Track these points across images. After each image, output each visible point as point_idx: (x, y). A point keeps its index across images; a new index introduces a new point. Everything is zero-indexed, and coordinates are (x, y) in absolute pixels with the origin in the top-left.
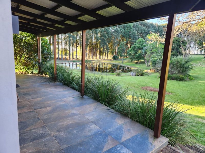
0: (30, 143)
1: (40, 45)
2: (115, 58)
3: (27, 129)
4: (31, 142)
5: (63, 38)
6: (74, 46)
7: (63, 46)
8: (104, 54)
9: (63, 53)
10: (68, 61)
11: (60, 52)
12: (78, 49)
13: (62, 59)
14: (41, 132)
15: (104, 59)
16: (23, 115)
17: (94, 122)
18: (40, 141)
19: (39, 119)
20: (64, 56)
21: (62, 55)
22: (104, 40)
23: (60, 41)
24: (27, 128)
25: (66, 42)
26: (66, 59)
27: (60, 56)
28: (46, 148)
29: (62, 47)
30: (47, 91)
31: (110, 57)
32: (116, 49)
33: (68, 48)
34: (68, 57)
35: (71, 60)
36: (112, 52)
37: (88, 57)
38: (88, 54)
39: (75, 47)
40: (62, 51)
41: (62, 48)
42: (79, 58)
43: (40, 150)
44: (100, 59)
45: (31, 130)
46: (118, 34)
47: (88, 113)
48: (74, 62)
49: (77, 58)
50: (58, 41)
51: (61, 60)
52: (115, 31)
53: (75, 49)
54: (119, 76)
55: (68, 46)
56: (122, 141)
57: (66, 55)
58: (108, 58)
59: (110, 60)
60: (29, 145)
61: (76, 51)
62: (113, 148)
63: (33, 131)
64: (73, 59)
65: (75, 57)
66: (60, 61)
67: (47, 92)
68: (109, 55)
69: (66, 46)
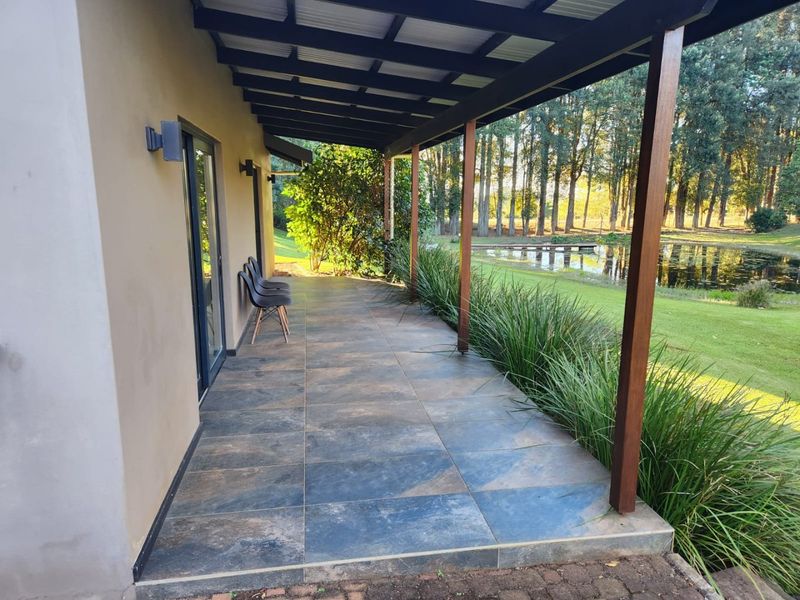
0: (249, 436)
1: (393, 184)
2: (762, 223)
3: (261, 407)
4: (252, 433)
5: (519, 151)
6: (562, 177)
7: (518, 180)
8: (706, 203)
9: (516, 207)
10: (534, 240)
11: (506, 208)
12: (576, 190)
13: (512, 232)
14: (287, 419)
15: (704, 225)
16: (274, 376)
17: (437, 427)
18: (269, 436)
19: (301, 390)
20: (521, 220)
21: (512, 217)
22: (704, 142)
23: (508, 162)
24: (263, 404)
25: (530, 164)
26: (525, 231)
27: (505, 222)
28: (272, 453)
29: (514, 186)
30: (372, 326)
31: (737, 216)
32: (773, 177)
33: (536, 188)
34: (534, 222)
35: (545, 233)
36: (748, 193)
37: (624, 218)
38: (624, 209)
39: (566, 182)
40: (513, 202)
41: (514, 191)
42: (581, 227)
43: (259, 453)
44: (682, 227)
45: (268, 410)
46: (789, 104)
47: (442, 400)
48: (556, 241)
49: (573, 227)
50: (502, 163)
51: (509, 235)
52: (770, 92)
53: (564, 191)
54: (756, 307)
55: (535, 178)
56: (479, 489)
57: (526, 215)
58: (722, 223)
59: (737, 232)
60: (243, 439)
61: (568, 196)
62: (436, 496)
63: (270, 413)
64: (557, 229)
65: (562, 223)
66: (504, 238)
67: (371, 330)
68: (731, 208)
69: (530, 179)
